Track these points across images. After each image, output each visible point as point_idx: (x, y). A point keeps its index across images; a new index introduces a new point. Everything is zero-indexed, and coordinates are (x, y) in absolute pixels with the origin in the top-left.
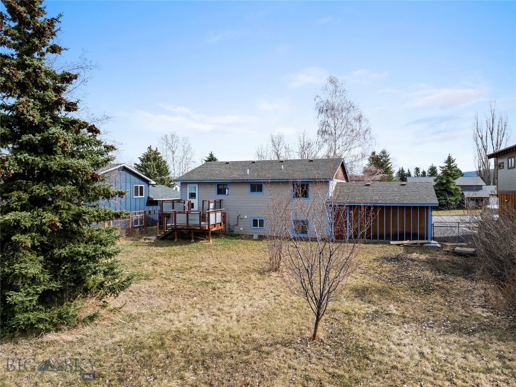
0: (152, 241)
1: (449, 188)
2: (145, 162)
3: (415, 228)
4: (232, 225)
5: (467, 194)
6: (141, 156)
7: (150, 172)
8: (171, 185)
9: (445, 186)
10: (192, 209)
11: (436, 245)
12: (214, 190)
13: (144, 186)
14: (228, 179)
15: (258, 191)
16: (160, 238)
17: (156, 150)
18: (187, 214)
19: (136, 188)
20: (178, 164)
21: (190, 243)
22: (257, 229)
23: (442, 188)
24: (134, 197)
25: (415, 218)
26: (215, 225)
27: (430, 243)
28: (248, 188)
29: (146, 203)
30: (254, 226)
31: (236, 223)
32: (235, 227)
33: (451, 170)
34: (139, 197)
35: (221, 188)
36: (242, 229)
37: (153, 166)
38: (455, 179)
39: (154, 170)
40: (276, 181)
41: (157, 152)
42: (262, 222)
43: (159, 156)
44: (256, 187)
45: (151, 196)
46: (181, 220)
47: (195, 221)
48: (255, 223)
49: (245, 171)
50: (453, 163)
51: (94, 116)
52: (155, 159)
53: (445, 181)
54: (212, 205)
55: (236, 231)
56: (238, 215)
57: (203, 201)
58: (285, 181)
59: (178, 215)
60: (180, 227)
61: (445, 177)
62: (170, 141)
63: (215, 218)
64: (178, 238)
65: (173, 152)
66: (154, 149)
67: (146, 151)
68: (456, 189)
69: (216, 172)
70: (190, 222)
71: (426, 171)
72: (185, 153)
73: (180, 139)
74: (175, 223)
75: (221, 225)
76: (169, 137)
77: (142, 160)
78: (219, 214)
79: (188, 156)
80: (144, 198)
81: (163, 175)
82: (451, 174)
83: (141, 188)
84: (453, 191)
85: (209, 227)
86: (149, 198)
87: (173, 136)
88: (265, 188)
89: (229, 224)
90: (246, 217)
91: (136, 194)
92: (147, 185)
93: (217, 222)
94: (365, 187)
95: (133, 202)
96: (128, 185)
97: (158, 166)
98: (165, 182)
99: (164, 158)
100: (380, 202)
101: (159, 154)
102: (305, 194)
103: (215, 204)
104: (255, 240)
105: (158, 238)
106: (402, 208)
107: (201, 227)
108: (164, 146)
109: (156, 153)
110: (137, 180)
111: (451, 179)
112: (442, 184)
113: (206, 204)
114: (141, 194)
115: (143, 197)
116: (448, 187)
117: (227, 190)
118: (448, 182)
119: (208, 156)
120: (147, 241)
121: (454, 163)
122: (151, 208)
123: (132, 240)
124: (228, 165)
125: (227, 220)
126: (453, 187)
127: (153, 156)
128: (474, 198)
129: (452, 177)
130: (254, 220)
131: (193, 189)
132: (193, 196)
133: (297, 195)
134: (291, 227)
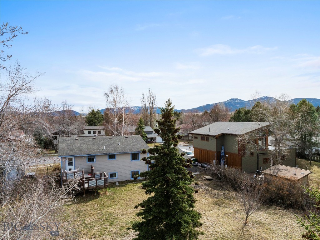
12: (86, 160)
22: (113, 178)
28: (107, 157)
42: (115, 174)
44: (112, 156)
48: (111, 176)
117: (94, 159)
130: (110, 174)
131: (70, 160)
132: (70, 164)
133: (133, 159)
134: (130, 175)
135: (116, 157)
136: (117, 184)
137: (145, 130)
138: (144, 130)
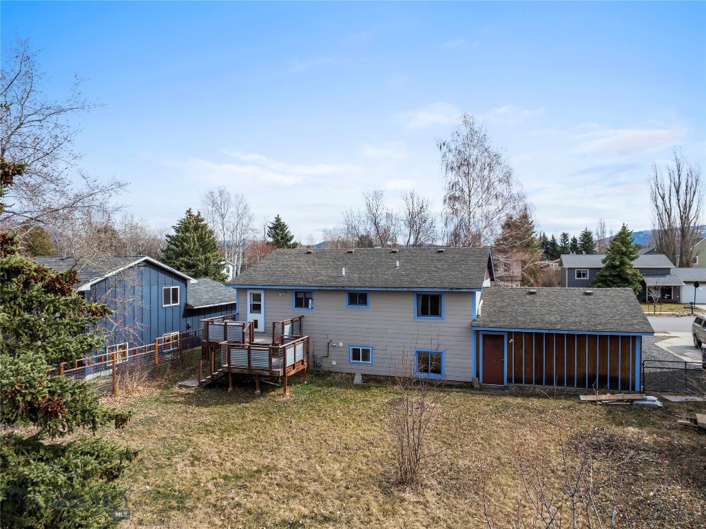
0: (192, 392)
1: (624, 273)
2: (182, 232)
3: (614, 368)
4: (319, 356)
5: (651, 281)
6: (176, 223)
7: (190, 248)
8: (221, 265)
9: (619, 270)
10: (255, 330)
11: (656, 403)
12: (291, 300)
13: (178, 287)
14: (312, 284)
15: (360, 304)
16: (204, 385)
17: (199, 215)
18: (249, 350)
19: (167, 291)
20: (229, 233)
21: (253, 397)
22: (360, 363)
23: (614, 273)
24: (164, 306)
25: (614, 353)
26: (294, 366)
27: (645, 400)
28: (344, 299)
29: (182, 312)
30: (354, 359)
31: (326, 355)
32: (324, 360)
33: (627, 247)
34: (172, 305)
35: (302, 298)
36: (334, 363)
37: (193, 239)
38: (632, 259)
39: (194, 245)
40: (389, 289)
41: (200, 217)
42: (366, 352)
43: (202, 223)
44: (358, 298)
45: (190, 302)
46: (238, 359)
47: (261, 361)
48: (356, 354)
49: (338, 268)
50: (628, 236)
51: (96, 183)
52: (196, 228)
53: (618, 263)
54: (287, 328)
55: (325, 366)
56: (328, 341)
57: (274, 323)
58: (405, 289)
59: (233, 351)
60: (237, 371)
61: (619, 257)
62: (218, 201)
63: (294, 354)
64: (234, 385)
65: (223, 216)
66: (196, 214)
67: (184, 216)
68: (635, 275)
69: (293, 269)
70: (254, 364)
71: (578, 239)
72: (240, 217)
73: (233, 199)
74: (229, 362)
75: (303, 363)
76: (216, 194)
77: (177, 231)
78: (300, 347)
79: (245, 221)
80: (180, 306)
81: (209, 252)
82: (626, 252)
83: (175, 291)
84: (629, 277)
85: (284, 372)
86: (186, 305)
87: (221, 193)
88: (371, 300)
89: (314, 356)
90: (341, 344)
91: (167, 302)
92: (184, 285)
93: (297, 360)
94: (528, 297)
95: (162, 313)
96: (154, 288)
97: (201, 239)
98: (210, 262)
99: (210, 226)
100: (558, 327)
101: (202, 220)
102: (436, 312)
103: (292, 326)
104: (358, 387)
105: (201, 384)
106: (593, 338)
107: (272, 373)
108: (210, 208)
109: (198, 219)
110: (169, 279)
111: (626, 259)
112: (614, 267)
113: (279, 327)
114: (175, 300)
115: (178, 304)
116: (622, 271)
117: (310, 301)
118: (623, 263)
119: (273, 220)
120: (184, 390)
121: (630, 237)
122: (189, 321)
123: (159, 386)
124: (310, 257)
125: (311, 348)
126: (629, 272)
127: (193, 225)
128: (659, 287)
129: (628, 257)
130: (354, 350)
131: (257, 297)
132: (256, 308)
133: (424, 311)
134: (412, 359)
135: (370, 299)
136: (358, 380)
137: (636, 264)
138: (632, 263)
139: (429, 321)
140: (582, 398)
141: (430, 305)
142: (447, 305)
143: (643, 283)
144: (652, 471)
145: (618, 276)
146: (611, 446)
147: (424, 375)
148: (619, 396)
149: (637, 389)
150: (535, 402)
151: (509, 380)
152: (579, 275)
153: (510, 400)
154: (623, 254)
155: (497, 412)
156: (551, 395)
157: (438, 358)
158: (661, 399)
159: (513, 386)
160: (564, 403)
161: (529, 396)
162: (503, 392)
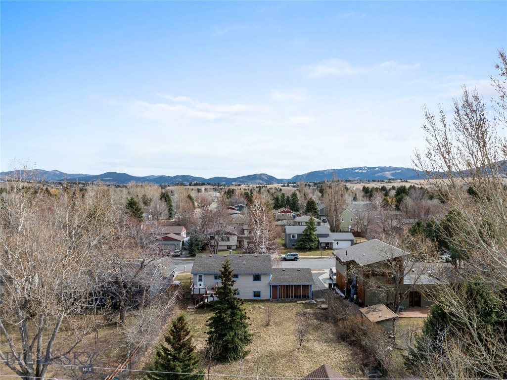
5: (321, 240)
11: (314, 302)
12: (213, 278)
15: (236, 278)
27: (312, 301)
33: (312, 226)
35: (217, 276)
38: (314, 231)
42: (238, 293)
44: (235, 276)
46: (210, 300)
58: (250, 274)
59: (208, 298)
61: (309, 230)
68: (315, 238)
74: (207, 301)
84: (313, 239)
102: (259, 280)
106: (300, 285)
111: (312, 231)
112: (307, 235)
118: (310, 233)
126: (313, 237)
128: (324, 242)
131: (200, 276)
132: (200, 280)
133: (255, 280)
134: (252, 294)
135: (239, 277)
137: (316, 233)
138: (314, 233)
139: (257, 282)
140: (298, 302)
141: (257, 278)
142: (262, 278)
143: (319, 241)
144: (311, 318)
145: (309, 239)
146: (304, 314)
147: (255, 298)
148: (307, 301)
149: (311, 297)
150: (287, 304)
151: (279, 298)
152: (293, 237)
153: (280, 304)
154: (311, 229)
155: (279, 308)
156: (290, 302)
157: (259, 293)
158: (316, 301)
159: (280, 300)
160: (294, 304)
161: (284, 302)
162: (278, 302)
